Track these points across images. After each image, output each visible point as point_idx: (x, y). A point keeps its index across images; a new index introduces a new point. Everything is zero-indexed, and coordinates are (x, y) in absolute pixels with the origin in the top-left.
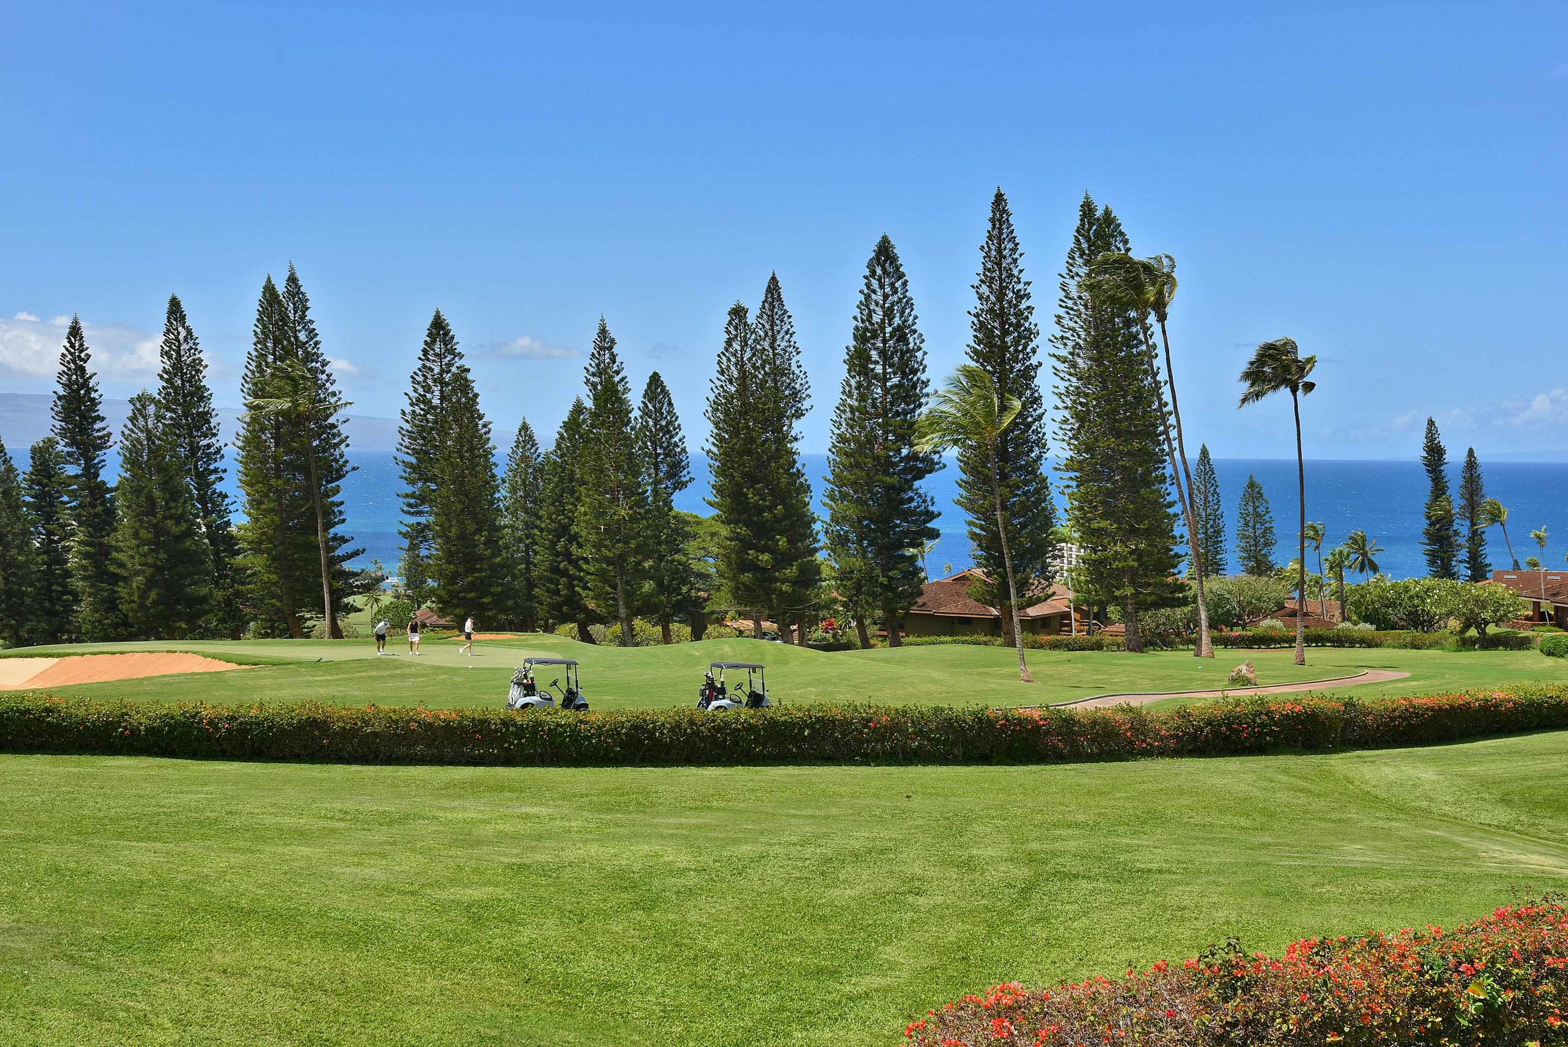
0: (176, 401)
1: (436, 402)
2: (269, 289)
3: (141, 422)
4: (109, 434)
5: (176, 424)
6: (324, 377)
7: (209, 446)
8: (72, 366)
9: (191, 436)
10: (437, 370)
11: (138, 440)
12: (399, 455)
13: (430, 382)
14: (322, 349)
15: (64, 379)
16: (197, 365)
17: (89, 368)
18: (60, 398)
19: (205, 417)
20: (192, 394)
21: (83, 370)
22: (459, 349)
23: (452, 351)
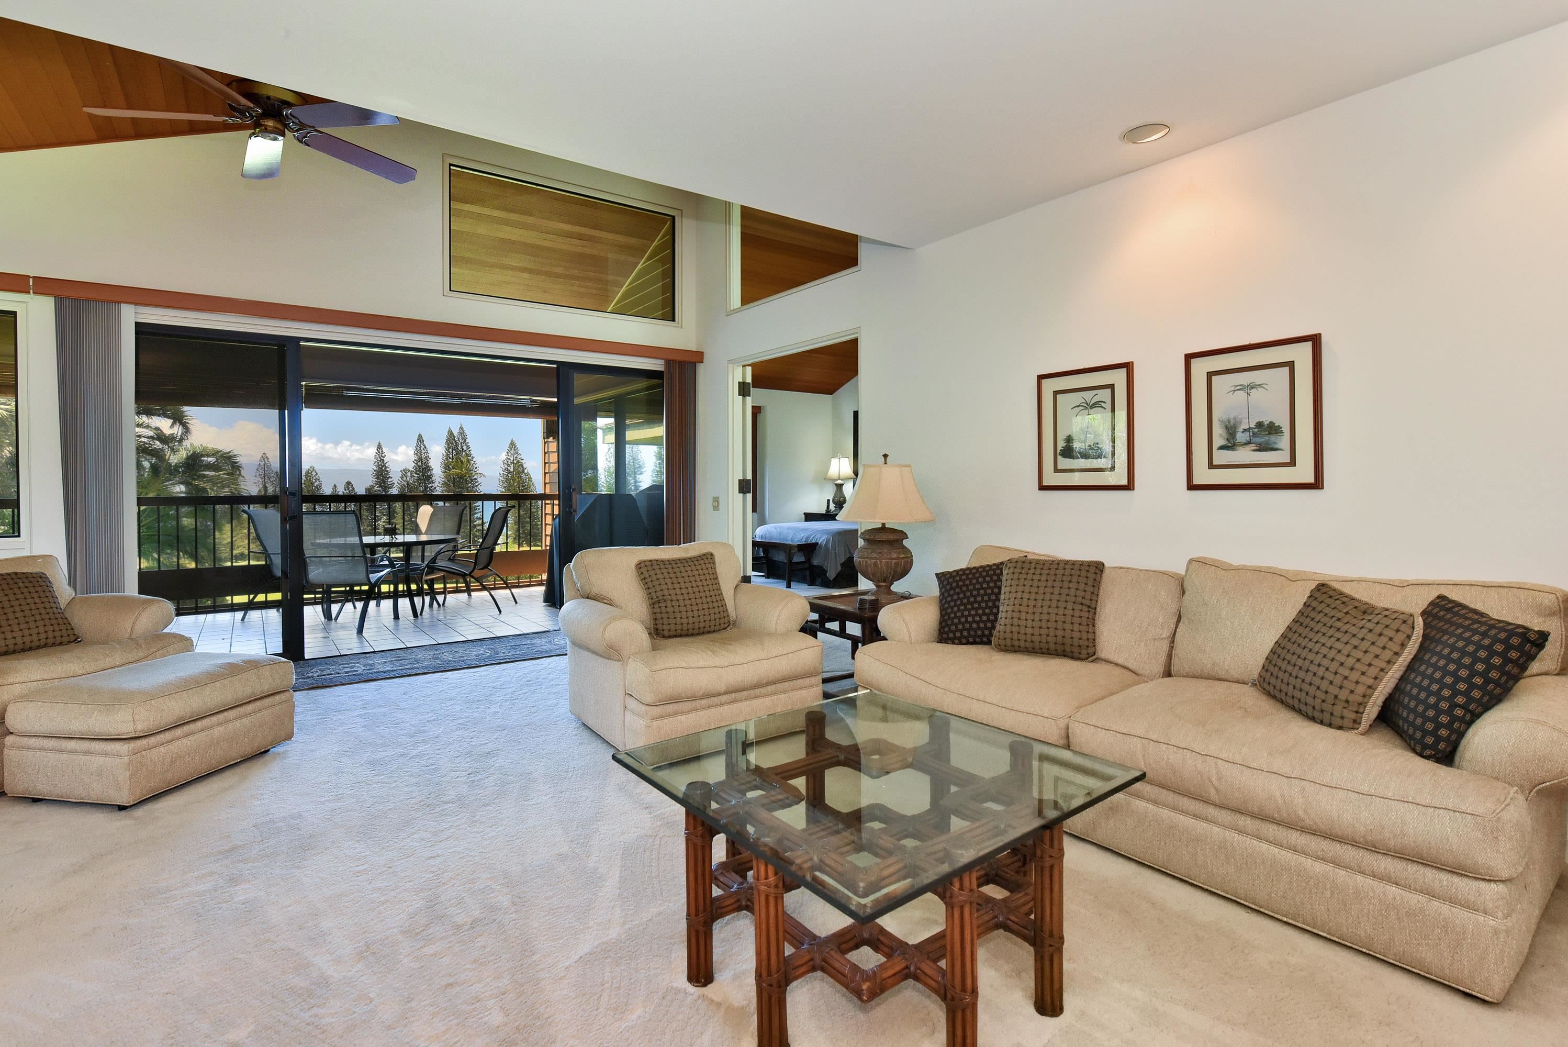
0: (419, 471)
1: (512, 470)
2: (451, 433)
3: (405, 478)
4: (394, 483)
5: (419, 479)
6: (473, 462)
7: (432, 487)
8: (379, 459)
9: (425, 483)
10: (512, 459)
11: (404, 485)
12: (498, 488)
13: (509, 463)
14: (472, 452)
15: (376, 464)
16: (427, 458)
17: (386, 460)
18: (375, 471)
19: (430, 477)
20: (425, 468)
21: (383, 460)
22: (519, 452)
23: (517, 453)
